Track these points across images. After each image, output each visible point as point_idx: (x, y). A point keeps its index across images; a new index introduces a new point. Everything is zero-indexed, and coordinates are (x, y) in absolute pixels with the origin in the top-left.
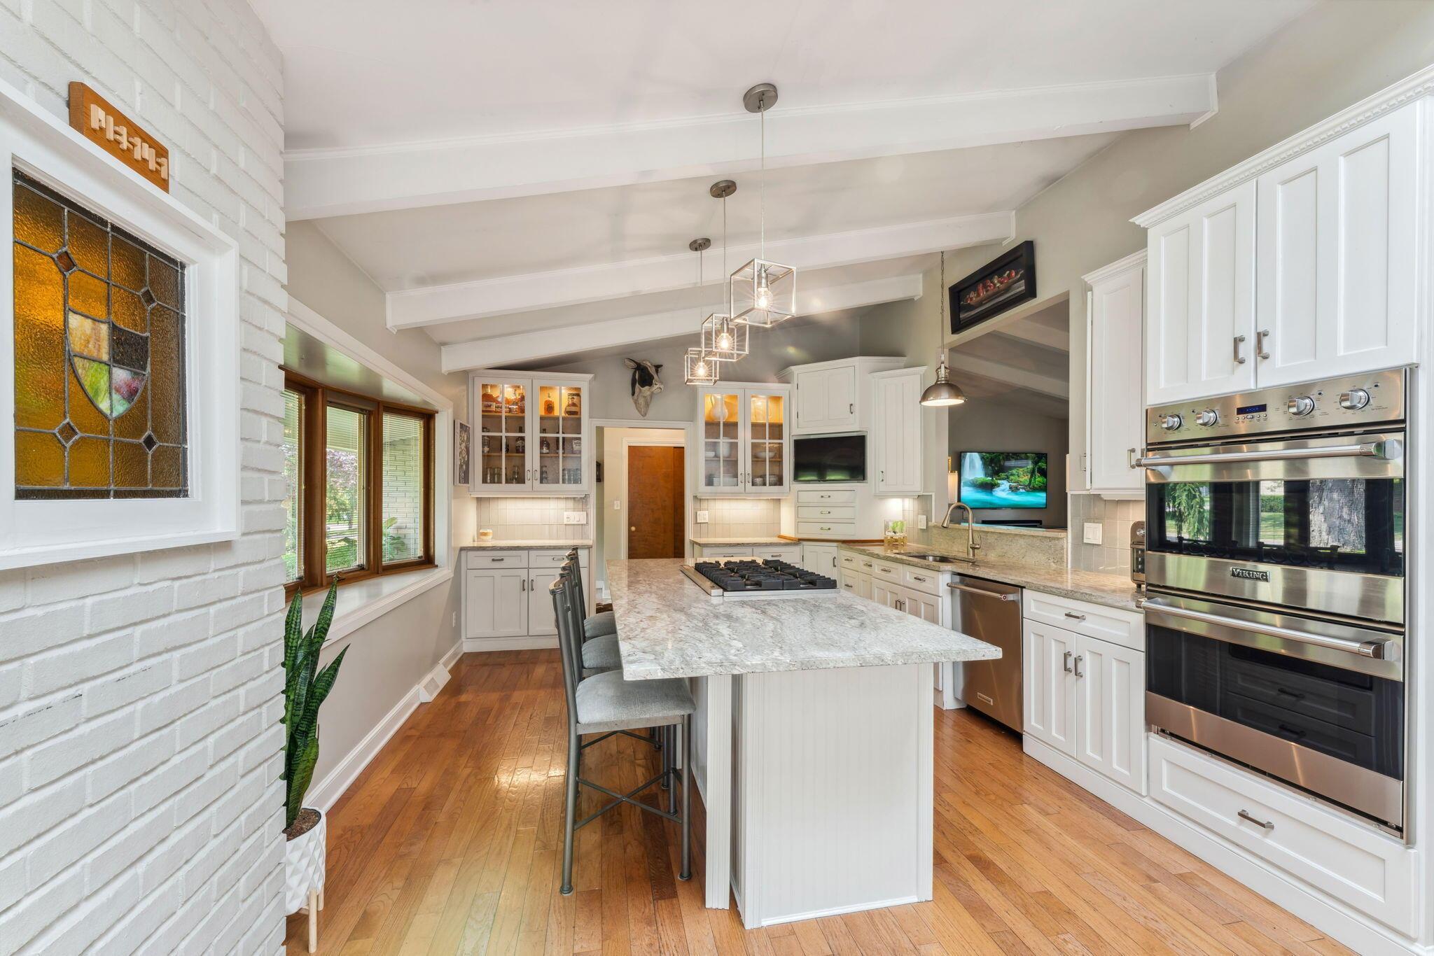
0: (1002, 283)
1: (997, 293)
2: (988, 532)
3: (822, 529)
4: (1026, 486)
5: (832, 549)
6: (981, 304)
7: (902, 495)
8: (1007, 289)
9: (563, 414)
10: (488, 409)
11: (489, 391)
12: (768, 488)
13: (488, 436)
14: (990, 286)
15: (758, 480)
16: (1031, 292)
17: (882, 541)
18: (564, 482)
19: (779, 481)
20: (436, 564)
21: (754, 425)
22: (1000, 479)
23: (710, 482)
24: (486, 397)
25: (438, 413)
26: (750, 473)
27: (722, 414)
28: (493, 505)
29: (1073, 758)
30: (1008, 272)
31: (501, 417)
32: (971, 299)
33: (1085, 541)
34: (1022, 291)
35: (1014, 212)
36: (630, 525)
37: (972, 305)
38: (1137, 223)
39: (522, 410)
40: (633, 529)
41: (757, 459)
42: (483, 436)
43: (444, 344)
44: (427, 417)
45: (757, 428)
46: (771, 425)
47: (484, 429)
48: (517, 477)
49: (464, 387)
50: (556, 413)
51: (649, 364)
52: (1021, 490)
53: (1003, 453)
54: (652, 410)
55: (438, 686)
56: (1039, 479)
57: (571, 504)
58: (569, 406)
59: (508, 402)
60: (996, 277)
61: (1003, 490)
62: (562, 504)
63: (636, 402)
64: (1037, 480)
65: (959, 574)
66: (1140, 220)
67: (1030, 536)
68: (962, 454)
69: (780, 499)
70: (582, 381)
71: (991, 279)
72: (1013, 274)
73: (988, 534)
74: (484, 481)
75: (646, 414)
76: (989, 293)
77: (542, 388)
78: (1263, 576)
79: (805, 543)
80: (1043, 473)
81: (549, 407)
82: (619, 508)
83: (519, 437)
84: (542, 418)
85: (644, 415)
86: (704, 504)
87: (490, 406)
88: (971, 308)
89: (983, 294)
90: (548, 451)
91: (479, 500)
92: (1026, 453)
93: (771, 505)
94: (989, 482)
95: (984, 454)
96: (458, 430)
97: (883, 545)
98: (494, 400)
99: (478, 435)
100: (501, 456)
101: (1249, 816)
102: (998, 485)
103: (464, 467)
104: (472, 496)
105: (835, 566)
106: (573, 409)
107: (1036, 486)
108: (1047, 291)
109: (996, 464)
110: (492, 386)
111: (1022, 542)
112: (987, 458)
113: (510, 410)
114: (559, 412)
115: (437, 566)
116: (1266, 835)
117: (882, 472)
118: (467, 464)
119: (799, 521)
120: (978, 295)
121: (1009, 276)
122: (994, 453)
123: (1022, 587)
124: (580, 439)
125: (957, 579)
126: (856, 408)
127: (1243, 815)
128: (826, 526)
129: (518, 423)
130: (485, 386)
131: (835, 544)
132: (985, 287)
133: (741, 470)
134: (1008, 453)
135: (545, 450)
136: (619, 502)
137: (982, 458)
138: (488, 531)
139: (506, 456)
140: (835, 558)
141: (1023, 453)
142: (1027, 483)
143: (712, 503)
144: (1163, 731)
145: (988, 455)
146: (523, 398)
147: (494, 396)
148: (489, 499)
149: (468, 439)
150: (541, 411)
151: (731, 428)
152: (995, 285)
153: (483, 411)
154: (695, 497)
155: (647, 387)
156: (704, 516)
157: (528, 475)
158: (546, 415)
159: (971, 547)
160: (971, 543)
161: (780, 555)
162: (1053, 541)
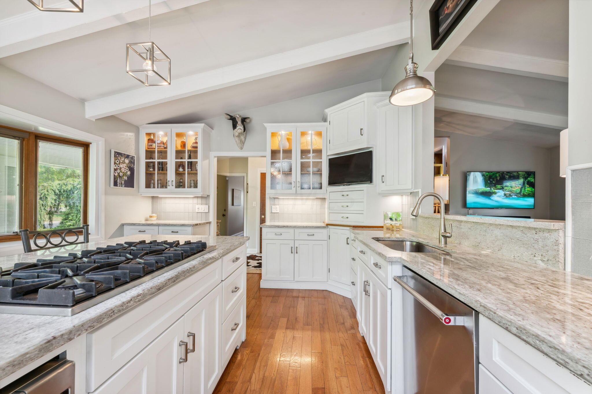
2: (461, 221)
3: (342, 217)
4: (518, 194)
5: (347, 232)
9: (190, 148)
10: (151, 147)
11: (152, 137)
12: (313, 191)
13: (148, 162)
15: (305, 186)
17: (382, 227)
18: (188, 188)
19: (319, 187)
21: (302, 151)
22: (497, 189)
24: (151, 141)
25: (91, 143)
26: (299, 181)
31: (155, 151)
36: (261, 215)
39: (166, 147)
41: (304, 172)
44: (86, 146)
45: (304, 153)
46: (314, 150)
47: (148, 158)
48: (164, 185)
50: (187, 147)
51: (238, 116)
52: (513, 196)
53: (499, 172)
56: (528, 189)
57: (200, 200)
58: (193, 143)
62: (195, 201)
63: (236, 141)
64: (526, 189)
67: (508, 226)
68: (468, 173)
70: (199, 128)
73: (462, 224)
74: (148, 187)
77: (177, 134)
79: (330, 227)
80: (532, 185)
81: (184, 145)
82: (255, 206)
84: (177, 151)
85: (242, 148)
86: (276, 202)
87: (151, 145)
90: (183, 170)
91: (153, 198)
92: (518, 172)
94: (488, 191)
95: (484, 173)
96: (112, 156)
97: (382, 230)
100: (155, 173)
102: (495, 193)
103: (125, 178)
104: (142, 195)
105: (348, 244)
106: (195, 145)
107: (525, 193)
109: (493, 179)
110: (154, 134)
111: (497, 232)
112: (487, 175)
113: (160, 147)
114: (189, 147)
115: (90, 234)
117: (383, 176)
118: (130, 176)
119: (329, 212)
122: (492, 172)
123: (477, 312)
124: (197, 162)
126: (365, 132)
128: (346, 215)
129: (163, 153)
130: (149, 134)
131: (348, 228)
133: (293, 179)
134: (503, 172)
135: (181, 169)
136: (256, 202)
137: (483, 175)
138: (154, 215)
139: (157, 173)
140: (348, 238)
141: (515, 172)
142: (518, 191)
143: (281, 202)
145: (487, 173)
149: (132, 162)
150: (177, 147)
151: (288, 153)
153: (147, 148)
156: (276, 209)
157: (170, 183)
158: (182, 149)
159: (443, 236)
160: (443, 231)
161: (314, 235)
162: (541, 234)
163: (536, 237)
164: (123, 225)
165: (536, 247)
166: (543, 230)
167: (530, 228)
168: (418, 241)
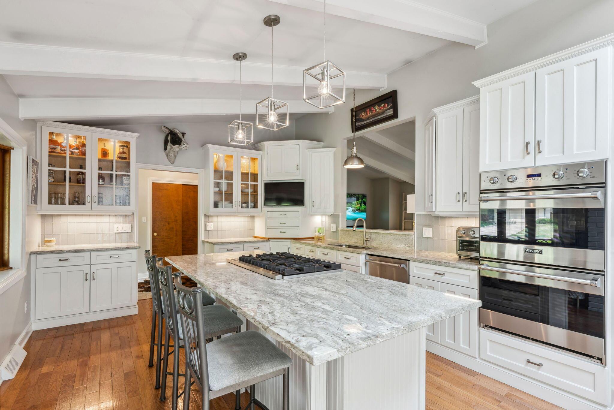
0: (380, 109)
1: (377, 114)
2: (372, 233)
3: (281, 232)
4: (358, 210)
5: (288, 243)
6: (368, 119)
7: (323, 214)
8: (383, 113)
9: (116, 159)
10: (53, 150)
11: (55, 137)
12: (250, 210)
13: (52, 170)
14: (373, 110)
15: (244, 205)
16: (395, 115)
17: (313, 238)
18: (116, 205)
19: (255, 206)
20: (10, 266)
21: (242, 174)
22: (348, 206)
23: (216, 205)
24: (54, 142)
25: (13, 149)
26: (240, 201)
27: (223, 166)
28: (56, 220)
29: (438, 344)
30: (383, 104)
31: (65, 157)
32: (363, 116)
33: (424, 236)
34: (391, 114)
35: (386, 75)
36: (153, 232)
37: (362, 119)
38: (475, 84)
39: (84, 154)
40: (155, 234)
41: (244, 193)
42: (49, 170)
43: (22, 96)
45: (244, 176)
46: (252, 174)
47: (50, 165)
48: (78, 200)
49: (33, 133)
50: (111, 157)
51: (178, 131)
52: (356, 212)
53: (349, 194)
54: (178, 160)
55: (17, 364)
56: (363, 207)
57: (120, 219)
58: (120, 153)
59: (70, 147)
60: (377, 106)
61: (349, 212)
62: (113, 219)
63: (167, 155)
64: (362, 207)
65: (369, 255)
66: (476, 83)
67: (395, 234)
69: (254, 216)
70: (131, 137)
71: (374, 107)
72: (386, 106)
73: (372, 234)
74: (50, 203)
75: (174, 162)
76: (373, 114)
77: (100, 140)
78: (540, 252)
79: (272, 240)
80: (365, 204)
81: (105, 153)
82: (146, 221)
83: (80, 172)
84: (99, 160)
85: (173, 163)
86: (210, 219)
87: (55, 149)
88: (362, 120)
89: (369, 114)
90: (103, 183)
91: (43, 216)
92: (358, 194)
93: (249, 219)
96: (31, 164)
97: (314, 240)
98: (59, 144)
99: (45, 169)
100: (65, 185)
101: (531, 361)
103: (34, 192)
104: (38, 214)
106: (124, 155)
107: (362, 210)
108: (404, 116)
110: (57, 134)
111: (390, 237)
113: (72, 153)
114: (113, 156)
115: (11, 268)
116: (539, 369)
117: (313, 202)
118: (36, 189)
119: (267, 228)
120: (367, 114)
121: (384, 106)
123: (409, 261)
124: (129, 176)
125: (368, 257)
126: (300, 167)
127: (528, 361)
128: (283, 231)
129: (80, 162)
130: (51, 134)
131: (289, 240)
132: (370, 110)
133: (235, 199)
134: (352, 194)
135: (101, 182)
136: (146, 218)
138: (52, 239)
139: (69, 185)
140: (289, 248)
141: (357, 194)
142: (359, 208)
143: (215, 219)
144: (486, 326)
146: (84, 145)
147: (59, 141)
148: (52, 216)
149: (37, 171)
150: (99, 155)
151: (229, 174)
152: (376, 110)
153: (49, 152)
154: (205, 215)
155: (177, 146)
156: (211, 226)
157: (88, 199)
158: (102, 159)
159: (365, 240)
160: (365, 238)
161: (259, 248)
162: (407, 237)
163: (406, 238)
164: (31, 253)
165: (406, 242)
166: (408, 235)
167: (403, 235)
168: (349, 245)
